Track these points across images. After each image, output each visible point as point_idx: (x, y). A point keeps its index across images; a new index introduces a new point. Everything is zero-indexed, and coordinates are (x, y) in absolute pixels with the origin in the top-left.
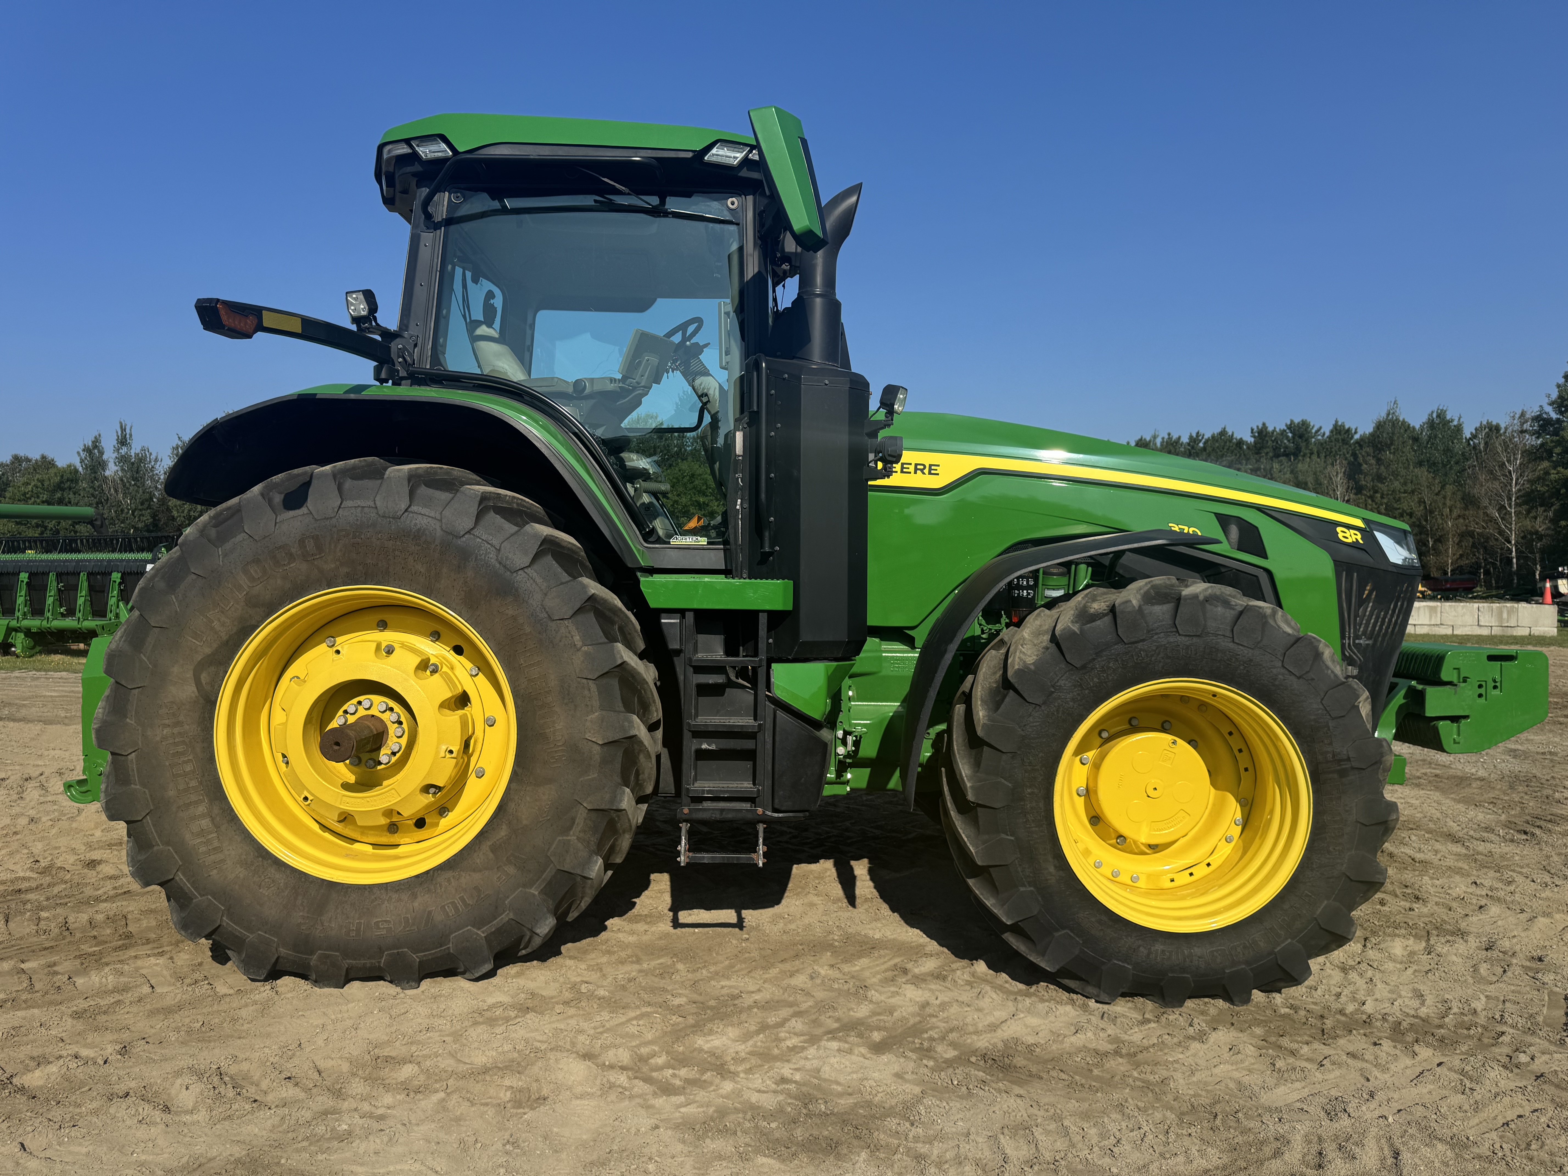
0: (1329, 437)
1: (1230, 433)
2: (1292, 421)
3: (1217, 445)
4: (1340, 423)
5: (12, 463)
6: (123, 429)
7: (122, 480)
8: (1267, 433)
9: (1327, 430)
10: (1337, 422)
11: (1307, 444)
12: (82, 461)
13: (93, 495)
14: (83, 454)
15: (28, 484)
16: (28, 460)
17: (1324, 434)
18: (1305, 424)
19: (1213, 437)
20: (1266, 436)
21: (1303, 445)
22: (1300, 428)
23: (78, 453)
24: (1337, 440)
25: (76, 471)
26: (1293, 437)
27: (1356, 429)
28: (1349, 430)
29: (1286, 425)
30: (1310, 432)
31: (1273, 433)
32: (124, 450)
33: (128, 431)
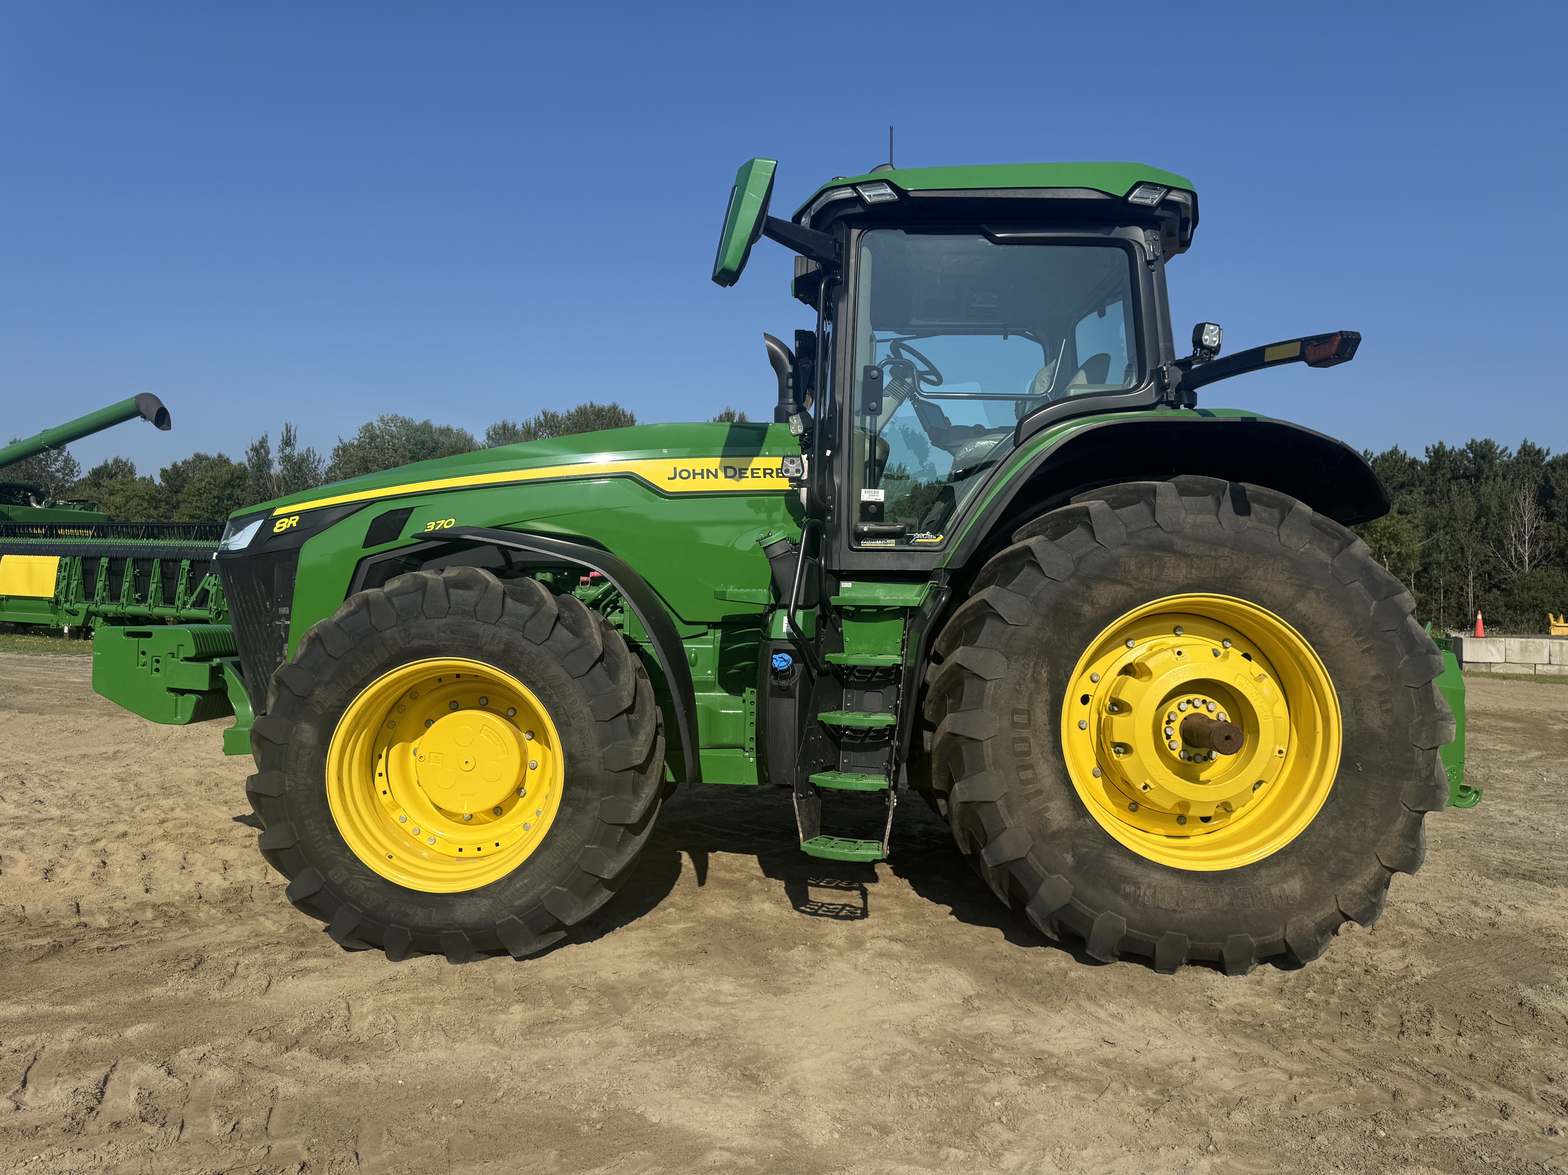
0: (1517, 459)
1: (1402, 453)
2: (1473, 441)
3: (1387, 464)
4: (1529, 444)
5: (194, 461)
6: (288, 431)
7: (284, 479)
8: (1444, 453)
9: (1514, 450)
10: (1525, 441)
11: (1491, 466)
12: (249, 460)
13: (258, 492)
14: (251, 454)
15: (202, 480)
16: (207, 458)
17: (1510, 455)
18: (1488, 445)
19: (1383, 456)
20: (1442, 456)
21: (1486, 467)
22: (1483, 448)
23: (247, 452)
24: (1524, 461)
25: (246, 469)
26: (1475, 458)
27: (1548, 451)
28: (1539, 451)
29: (1467, 445)
30: (1495, 453)
31: (1451, 452)
32: (288, 451)
33: (292, 432)
